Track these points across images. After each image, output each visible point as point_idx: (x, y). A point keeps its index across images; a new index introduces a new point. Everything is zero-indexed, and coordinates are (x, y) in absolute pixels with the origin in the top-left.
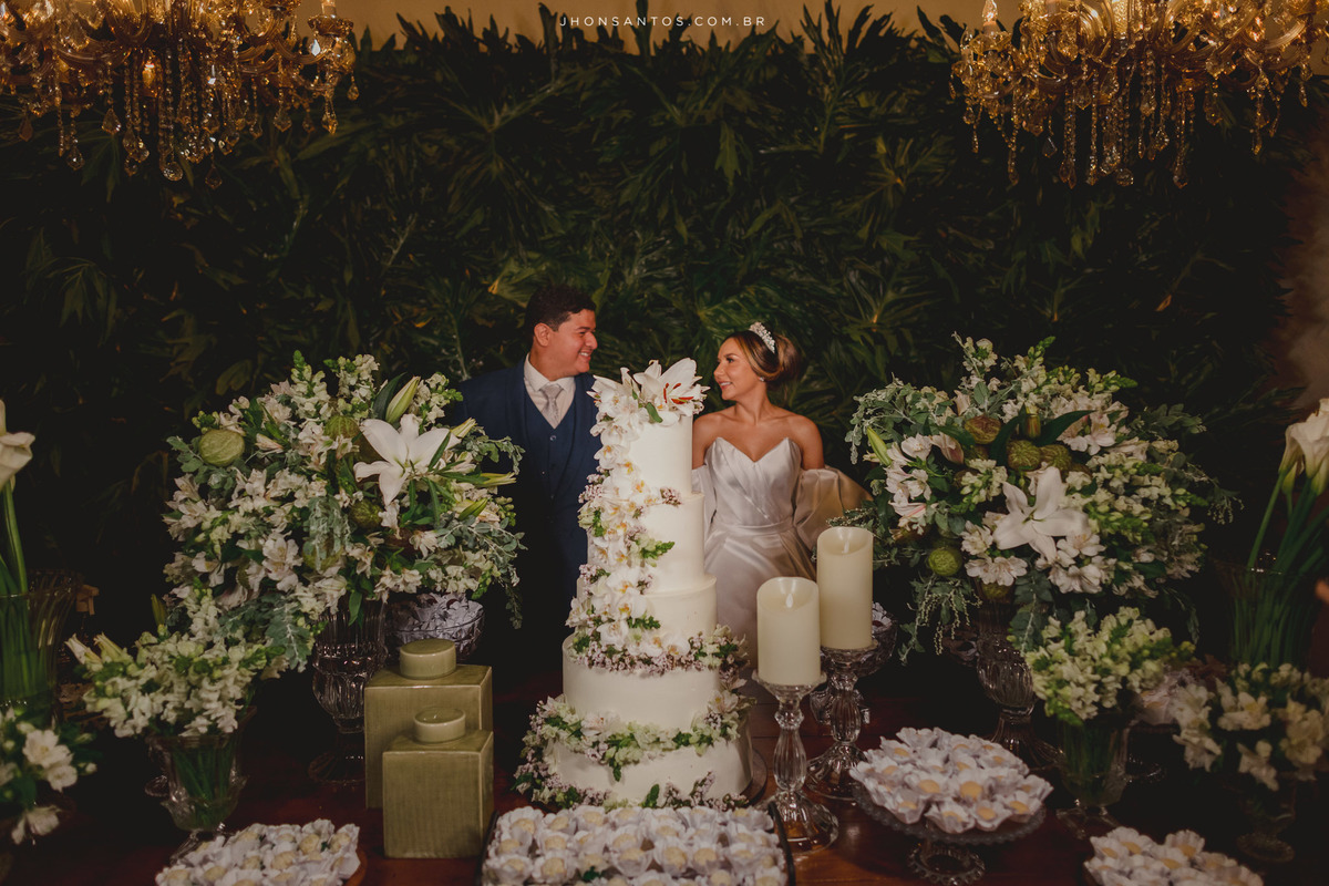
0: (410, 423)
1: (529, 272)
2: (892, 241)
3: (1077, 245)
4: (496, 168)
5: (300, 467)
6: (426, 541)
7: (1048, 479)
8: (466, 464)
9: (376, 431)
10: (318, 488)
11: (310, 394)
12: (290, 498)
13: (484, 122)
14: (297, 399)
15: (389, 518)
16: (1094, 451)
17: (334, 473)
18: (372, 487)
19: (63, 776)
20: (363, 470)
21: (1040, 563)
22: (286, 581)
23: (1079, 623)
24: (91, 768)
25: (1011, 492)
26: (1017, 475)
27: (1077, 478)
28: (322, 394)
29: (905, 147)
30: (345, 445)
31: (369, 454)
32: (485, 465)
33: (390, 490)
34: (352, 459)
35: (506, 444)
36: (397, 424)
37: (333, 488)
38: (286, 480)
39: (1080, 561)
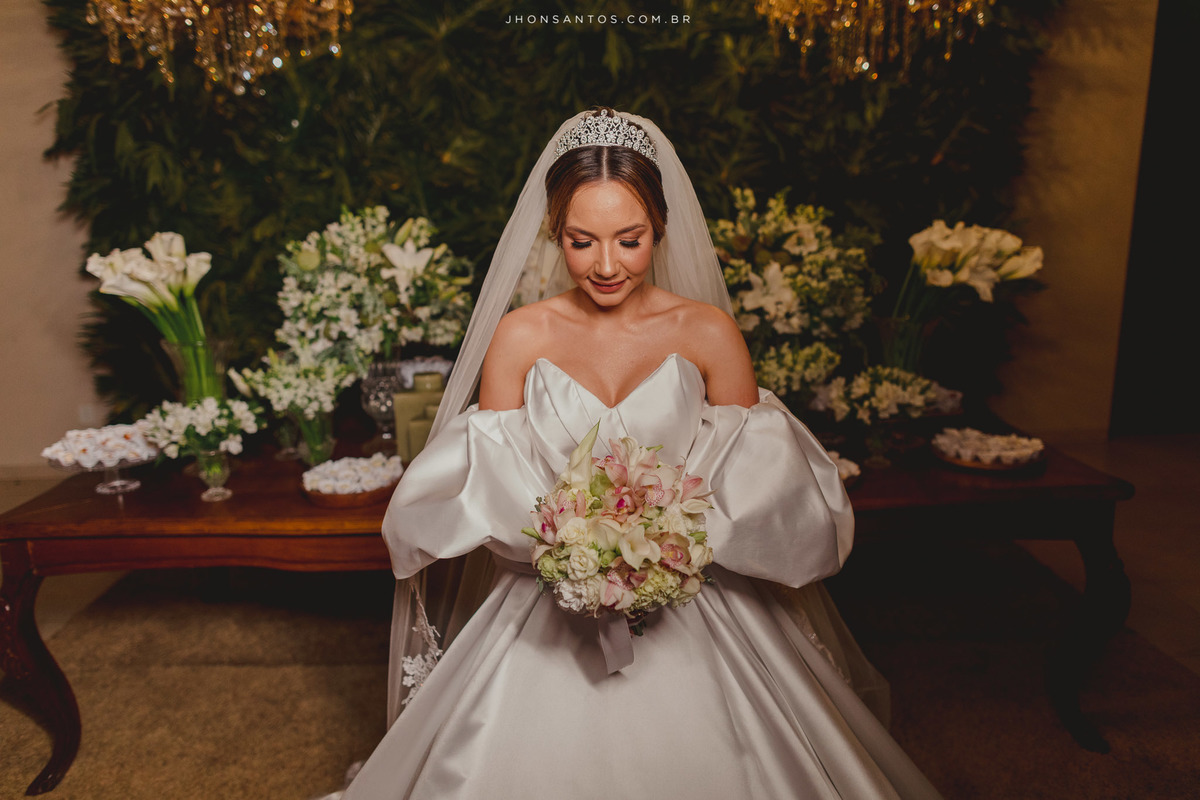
0: (410, 246)
5: (351, 270)
6: (423, 313)
7: (773, 270)
8: (442, 270)
9: (392, 251)
11: (352, 230)
12: (348, 288)
14: (346, 233)
15: (404, 299)
16: (805, 253)
17: (372, 274)
18: (392, 284)
20: (386, 273)
21: (767, 317)
22: (351, 332)
23: (785, 349)
25: (753, 277)
26: (758, 269)
27: (790, 269)
28: (359, 230)
31: (390, 266)
33: (403, 284)
34: (380, 266)
36: (402, 245)
37: (372, 282)
38: (345, 279)
39: (788, 316)
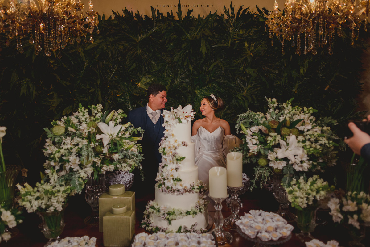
0: (112, 123)
1: (148, 80)
2: (250, 71)
3: (302, 71)
4: (139, 52)
5: (80, 136)
6: (116, 156)
7: (292, 138)
8: (128, 135)
9: (102, 126)
10: (85, 142)
11: (84, 115)
12: (77, 145)
13: (136, 40)
14: (80, 117)
15: (105, 150)
16: (306, 130)
17: (90, 137)
18: (101, 142)
19: (12, 224)
20: (98, 137)
21: (290, 162)
22: (76, 168)
23: (301, 180)
24: (21, 221)
25: (282, 142)
26: (283, 137)
27: (301, 138)
28: (87, 115)
29: (253, 44)
30: (93, 130)
31: (100, 132)
32: (133, 135)
33: (105, 142)
34: (95, 134)
35: (139, 129)
36: (108, 124)
37: (90, 142)
38: (77, 140)
39: (302, 162)
